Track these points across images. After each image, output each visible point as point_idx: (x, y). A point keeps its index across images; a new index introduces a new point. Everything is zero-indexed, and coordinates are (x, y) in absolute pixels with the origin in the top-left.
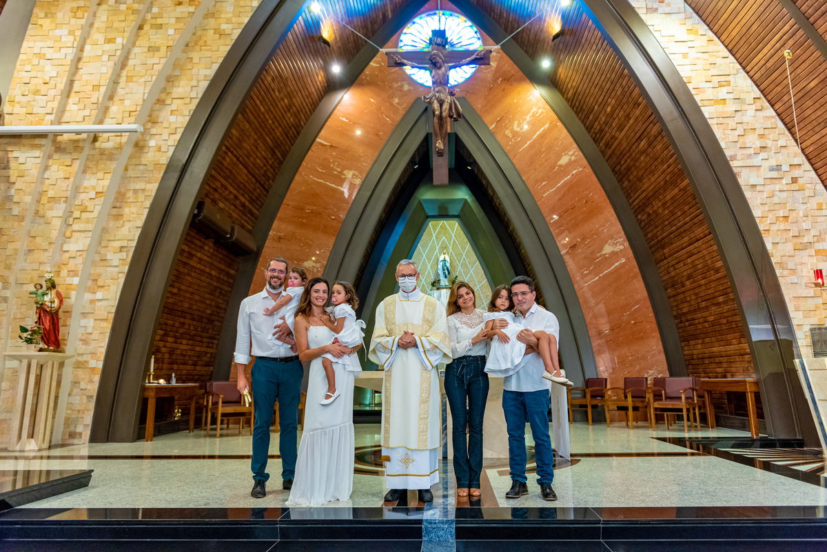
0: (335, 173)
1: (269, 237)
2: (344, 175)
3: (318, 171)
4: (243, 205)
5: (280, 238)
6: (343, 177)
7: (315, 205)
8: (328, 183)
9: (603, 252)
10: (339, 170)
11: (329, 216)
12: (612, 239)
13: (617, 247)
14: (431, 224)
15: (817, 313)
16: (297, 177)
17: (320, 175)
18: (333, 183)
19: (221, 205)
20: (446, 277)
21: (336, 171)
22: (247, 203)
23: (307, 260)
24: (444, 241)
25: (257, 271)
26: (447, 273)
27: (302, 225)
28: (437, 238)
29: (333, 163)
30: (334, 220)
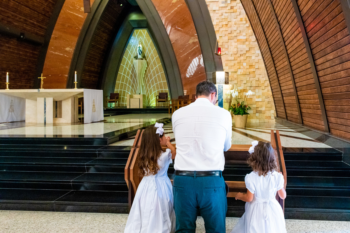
0: (77, 8)
1: (52, 37)
2: (81, 9)
3: (70, 8)
4: (33, 24)
5: (56, 38)
6: (81, 10)
7: (69, 23)
8: (74, 13)
9: (189, 43)
10: (79, 7)
11: (75, 28)
12: (193, 36)
13: (195, 40)
14: (135, 31)
15: (235, 67)
16: (62, 11)
17: (71, 10)
18: (77, 13)
19: (16, 24)
20: (140, 54)
21: (78, 8)
22: (35, 23)
23: (67, 47)
24: (141, 39)
25: (48, 52)
26: (140, 53)
27: (64, 32)
28: (137, 37)
29: (76, 4)
30: (77, 29)
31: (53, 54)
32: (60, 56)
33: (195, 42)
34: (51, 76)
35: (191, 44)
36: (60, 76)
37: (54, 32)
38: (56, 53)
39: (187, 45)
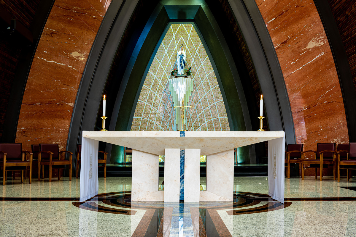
1: (44, 32)
5: (52, 33)
7: (79, 6)
11: (91, 15)
12: (315, 37)
13: (319, 43)
23: (73, 51)
25: (34, 59)
26: (183, 65)
27: (69, 22)
30: (95, 18)
31: (44, 63)
32: (60, 67)
33: (318, 47)
34: (40, 104)
35: (310, 50)
36: (59, 105)
37: (48, 22)
38: (52, 62)
39: (303, 52)
